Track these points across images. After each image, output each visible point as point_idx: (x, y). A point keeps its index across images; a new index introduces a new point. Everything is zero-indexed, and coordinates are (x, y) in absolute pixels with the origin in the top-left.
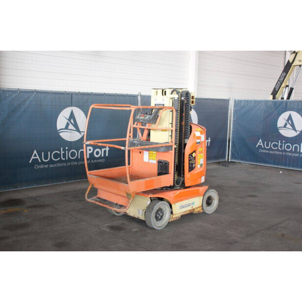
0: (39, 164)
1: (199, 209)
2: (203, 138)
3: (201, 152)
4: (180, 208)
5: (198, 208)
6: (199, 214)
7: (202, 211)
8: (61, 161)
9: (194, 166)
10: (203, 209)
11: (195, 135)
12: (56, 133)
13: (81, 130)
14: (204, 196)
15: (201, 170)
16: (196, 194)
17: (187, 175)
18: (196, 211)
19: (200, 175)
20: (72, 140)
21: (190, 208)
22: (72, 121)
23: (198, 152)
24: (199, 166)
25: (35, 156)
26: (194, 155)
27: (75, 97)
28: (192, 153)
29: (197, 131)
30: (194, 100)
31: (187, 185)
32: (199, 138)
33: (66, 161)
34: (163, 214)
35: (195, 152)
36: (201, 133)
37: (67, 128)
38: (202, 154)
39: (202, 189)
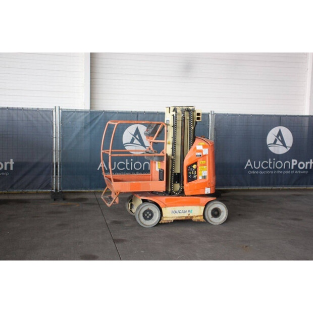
1: (199, 218)
2: (206, 152)
3: (204, 165)
5: (197, 216)
6: (198, 222)
7: (201, 219)
9: (195, 177)
11: (196, 148)
13: (146, 145)
14: (206, 206)
15: (204, 181)
16: (197, 204)
17: (186, 185)
18: (194, 219)
19: (204, 186)
23: (199, 164)
26: (194, 166)
28: (193, 165)
29: (200, 145)
30: (200, 117)
31: (186, 193)
32: (201, 151)
35: (196, 163)
37: (132, 142)
38: (205, 167)
39: (205, 200)
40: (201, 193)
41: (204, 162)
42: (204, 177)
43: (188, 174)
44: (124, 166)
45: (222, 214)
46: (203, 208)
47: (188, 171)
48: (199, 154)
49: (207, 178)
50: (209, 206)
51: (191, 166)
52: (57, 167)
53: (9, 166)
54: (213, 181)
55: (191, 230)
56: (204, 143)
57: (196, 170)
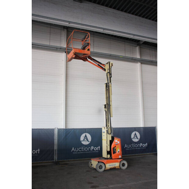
0: (74, 152)
2: (119, 142)
3: (118, 147)
4: (109, 166)
6: (118, 169)
7: (119, 167)
8: (82, 151)
9: (115, 152)
10: (120, 167)
12: (80, 142)
13: (89, 141)
14: (120, 162)
15: (119, 153)
16: (117, 162)
17: (113, 155)
18: (116, 167)
19: (119, 155)
20: (86, 144)
21: (114, 166)
22: (86, 138)
23: (116, 147)
24: (117, 152)
25: (73, 149)
26: (115, 148)
27: (87, 130)
31: (113, 158)
32: (117, 142)
33: (84, 151)
34: (102, 167)
35: (115, 147)
36: (118, 141)
37: (84, 140)
39: (119, 160)
40: (118, 158)
41: (118, 146)
42: (119, 152)
43: (113, 151)
44: (81, 149)
45: (125, 165)
46: (119, 163)
47: (113, 150)
48: (116, 143)
49: (120, 152)
50: (121, 162)
51: (114, 148)
52: (56, 151)
53: (38, 151)
54: (121, 153)
55: (117, 172)
56: (117, 139)
57: (116, 149)
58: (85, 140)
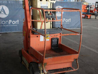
58: (2, 12)
